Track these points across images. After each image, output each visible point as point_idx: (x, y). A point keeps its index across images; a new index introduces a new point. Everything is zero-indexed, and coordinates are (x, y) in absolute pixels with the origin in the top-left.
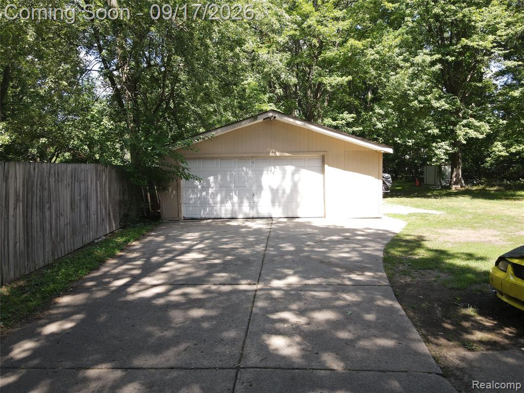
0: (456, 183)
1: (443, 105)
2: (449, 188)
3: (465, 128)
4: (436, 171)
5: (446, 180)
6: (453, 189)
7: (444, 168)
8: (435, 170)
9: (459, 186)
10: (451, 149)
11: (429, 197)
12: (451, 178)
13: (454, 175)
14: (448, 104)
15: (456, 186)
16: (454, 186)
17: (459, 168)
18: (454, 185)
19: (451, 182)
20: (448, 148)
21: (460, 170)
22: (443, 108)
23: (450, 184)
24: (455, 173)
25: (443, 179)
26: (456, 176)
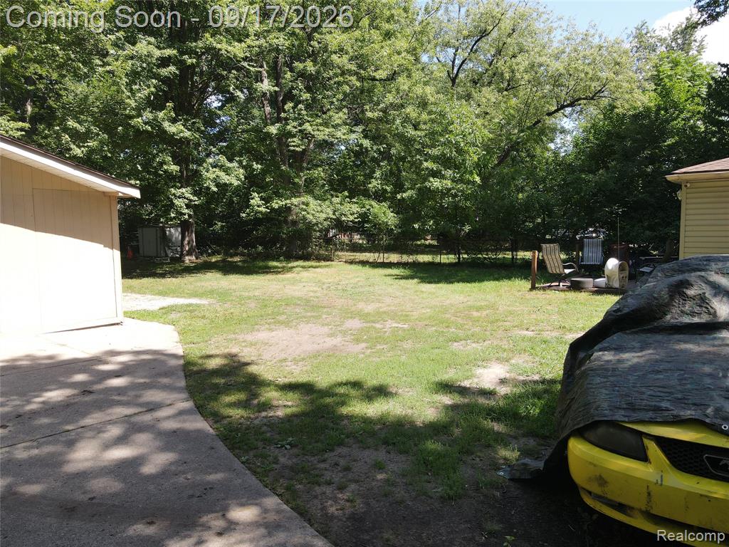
0: (189, 253)
1: (182, 131)
2: (180, 260)
3: (214, 169)
4: (159, 235)
5: (173, 248)
6: (187, 261)
7: (170, 231)
8: (157, 235)
9: (194, 258)
10: (196, 198)
11: (163, 276)
12: (182, 246)
13: (186, 242)
14: (189, 130)
15: (190, 258)
16: (187, 258)
17: (192, 231)
18: (187, 255)
19: (182, 251)
20: (192, 198)
21: (194, 235)
22: (182, 135)
23: (182, 255)
24: (187, 239)
25: (169, 247)
26: (189, 243)
